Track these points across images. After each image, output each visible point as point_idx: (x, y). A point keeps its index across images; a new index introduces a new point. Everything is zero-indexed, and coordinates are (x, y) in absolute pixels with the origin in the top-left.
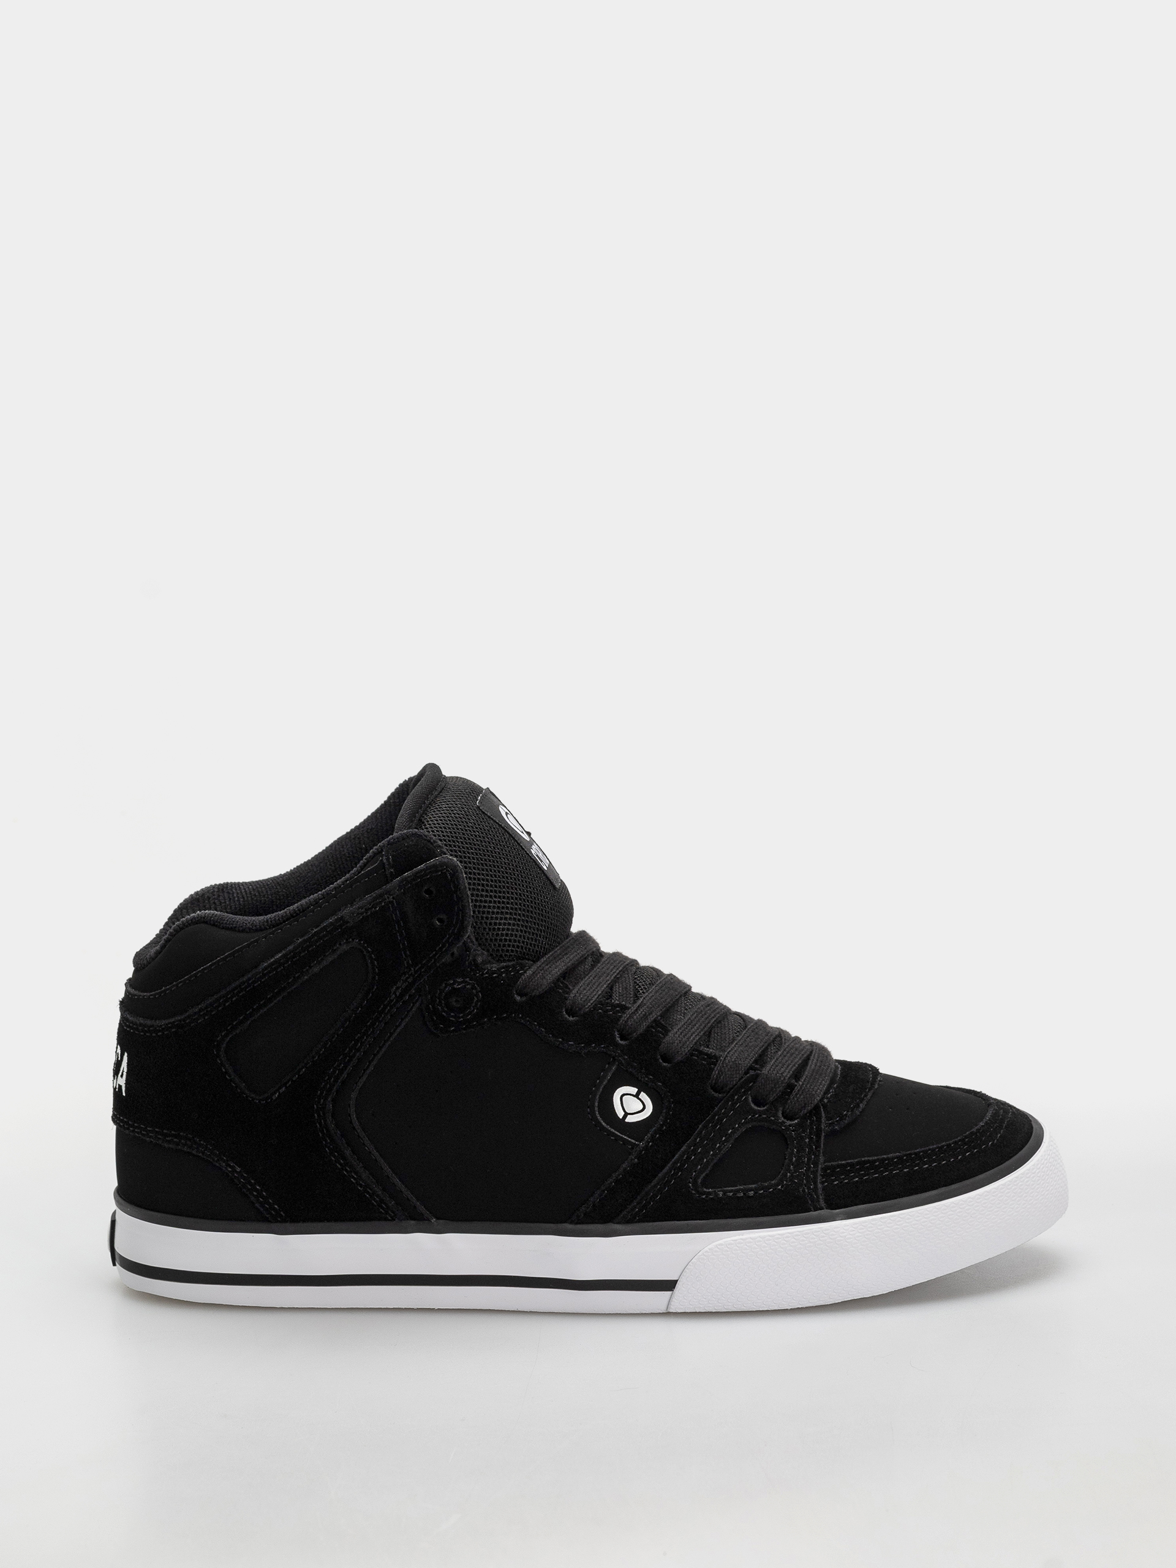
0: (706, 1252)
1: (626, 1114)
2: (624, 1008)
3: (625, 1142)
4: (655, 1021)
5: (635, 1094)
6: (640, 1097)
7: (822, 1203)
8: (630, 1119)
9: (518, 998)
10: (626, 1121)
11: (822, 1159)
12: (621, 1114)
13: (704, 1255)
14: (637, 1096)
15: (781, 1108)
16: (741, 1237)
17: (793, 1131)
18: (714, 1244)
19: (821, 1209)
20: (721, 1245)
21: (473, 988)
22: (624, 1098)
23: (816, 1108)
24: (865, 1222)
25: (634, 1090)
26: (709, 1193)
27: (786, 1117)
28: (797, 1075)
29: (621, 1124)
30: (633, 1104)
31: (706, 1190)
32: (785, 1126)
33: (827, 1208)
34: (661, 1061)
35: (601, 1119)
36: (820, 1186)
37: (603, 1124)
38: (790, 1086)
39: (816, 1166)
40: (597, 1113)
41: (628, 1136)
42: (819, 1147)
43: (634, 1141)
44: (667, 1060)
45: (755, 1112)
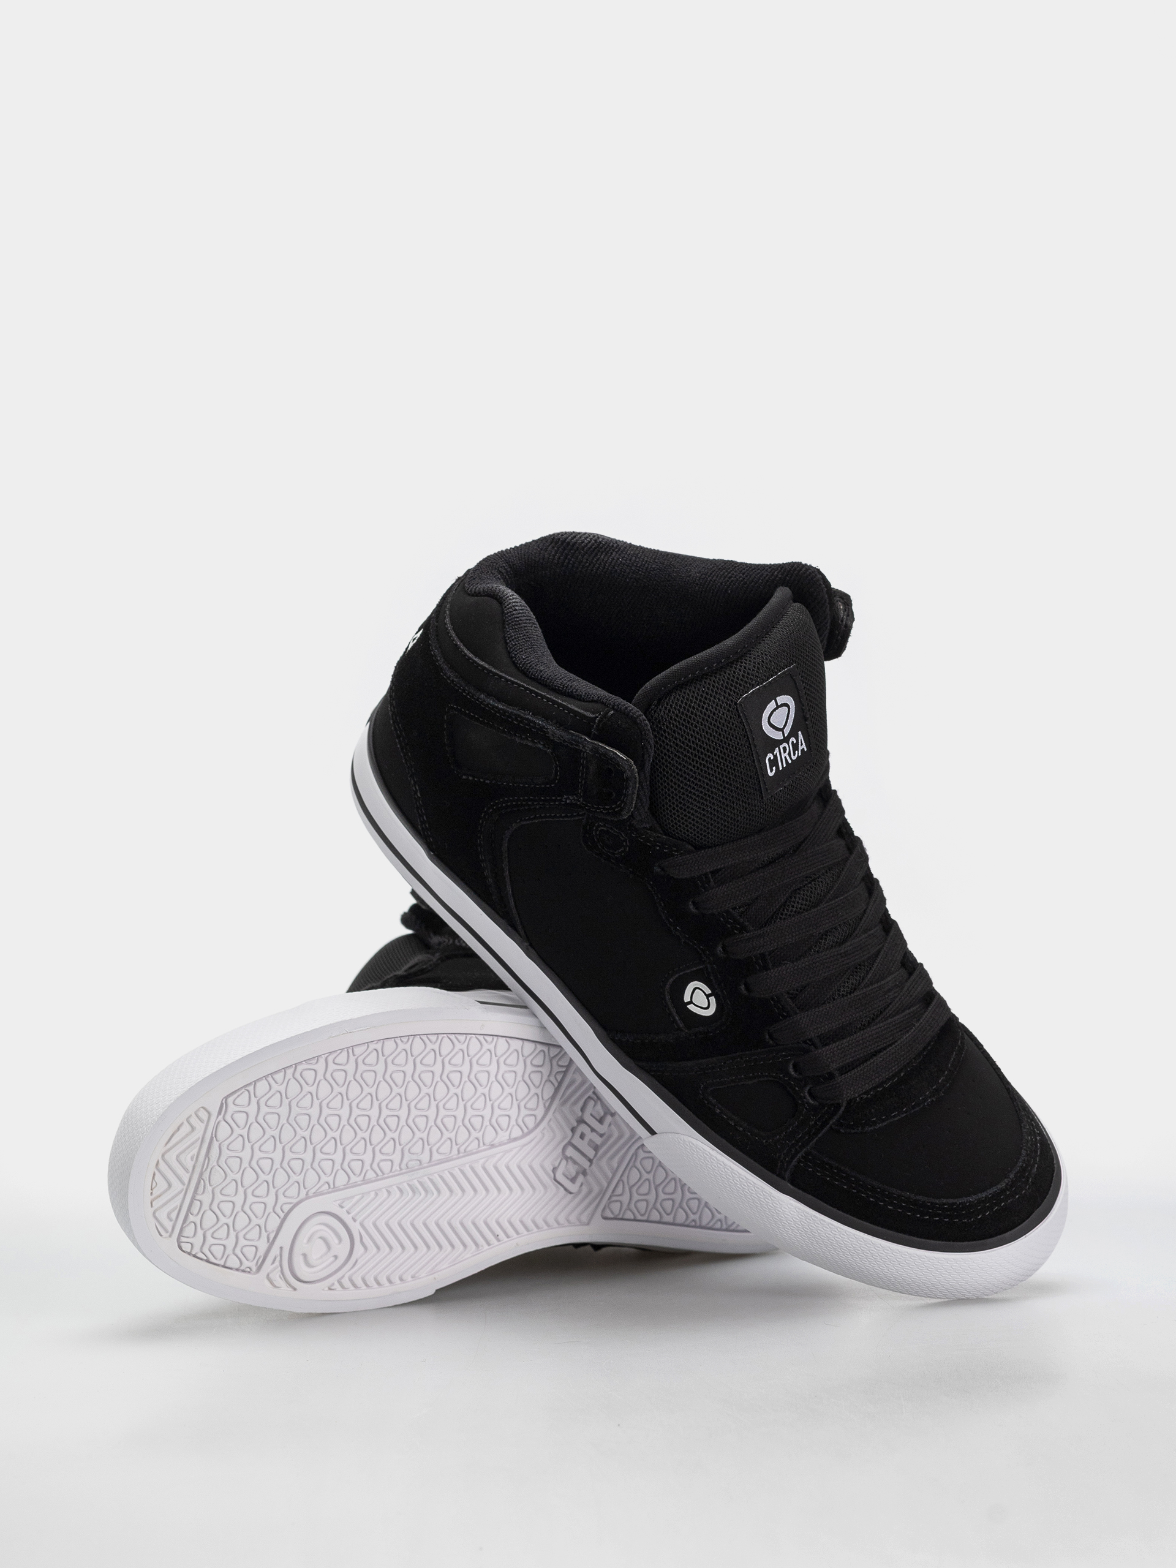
1: (691, 1002)
2: (743, 930)
3: (674, 1021)
4: (761, 955)
5: (707, 993)
6: (710, 998)
7: (787, 1175)
8: (691, 1007)
9: (658, 871)
10: (688, 1006)
11: (812, 1143)
12: (687, 999)
14: (708, 996)
15: (811, 1086)
17: (806, 1108)
19: (784, 1178)
20: (693, 1143)
21: (625, 841)
22: (697, 990)
23: (840, 1104)
25: (708, 991)
26: (710, 1102)
27: (810, 1094)
28: (844, 1070)
29: (682, 1007)
30: (700, 999)
31: (711, 1098)
32: (803, 1101)
33: (788, 1181)
34: (743, 987)
35: (668, 992)
36: (794, 1162)
37: (668, 997)
38: (831, 1076)
39: (803, 1146)
40: (668, 987)
41: (681, 1019)
42: (816, 1134)
43: (681, 1025)
44: (747, 988)
45: (788, 1074)
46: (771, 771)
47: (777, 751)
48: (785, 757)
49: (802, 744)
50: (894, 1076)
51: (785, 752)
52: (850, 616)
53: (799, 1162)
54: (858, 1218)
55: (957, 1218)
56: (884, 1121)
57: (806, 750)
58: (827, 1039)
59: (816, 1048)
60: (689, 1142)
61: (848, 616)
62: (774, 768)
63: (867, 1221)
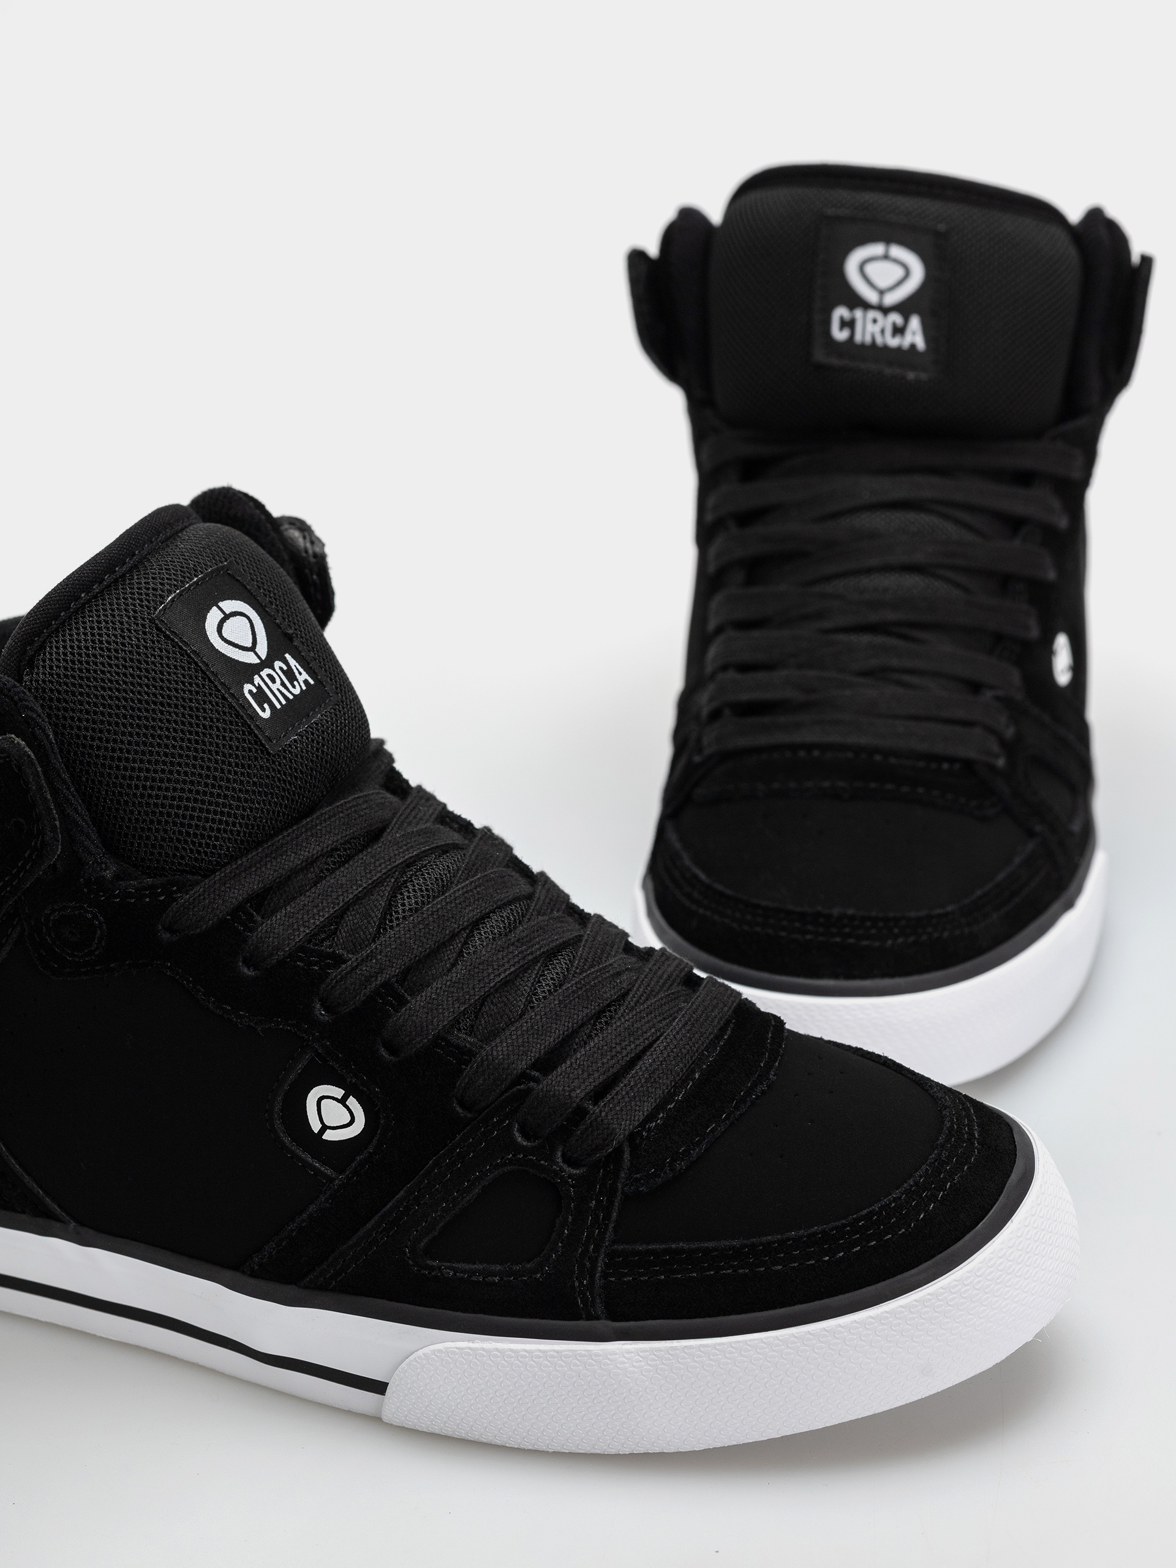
0: (420, 1357)
1: (325, 1128)
2: (339, 960)
3: (318, 1172)
4: (386, 985)
5: (339, 1097)
6: (347, 1103)
7: (600, 1308)
8: (329, 1136)
9: (166, 936)
10: (324, 1137)
11: (609, 1235)
12: (316, 1127)
13: (417, 1361)
14: (343, 1101)
15: (561, 1147)
16: (471, 1345)
17: (572, 1187)
18: (432, 1347)
19: (597, 1318)
20: (440, 1351)
21: (95, 917)
22: (324, 1102)
23: (619, 1151)
24: (659, 1350)
25: (339, 1093)
26: (432, 1268)
27: (567, 1160)
28: (598, 1095)
29: (315, 1142)
30: (335, 1114)
31: (429, 1262)
32: (562, 1178)
33: (606, 1318)
34: (383, 1052)
35: (284, 1133)
36: (599, 1282)
37: (287, 1140)
38: (580, 1113)
39: (597, 1249)
40: (278, 1123)
41: (323, 1163)
42: (607, 1217)
43: (329, 1172)
44: (393, 1051)
45: (519, 1148)
46: (264, 710)
47: (257, 680)
48: (278, 689)
49: (300, 674)
50: (684, 1081)
51: (273, 681)
52: (316, 542)
53: (605, 1275)
54: (739, 1314)
55: (888, 1234)
56: (699, 1143)
57: (312, 682)
58: (547, 1063)
59: (537, 1081)
60: (434, 1352)
61: (312, 543)
62: (266, 706)
63: (754, 1311)
